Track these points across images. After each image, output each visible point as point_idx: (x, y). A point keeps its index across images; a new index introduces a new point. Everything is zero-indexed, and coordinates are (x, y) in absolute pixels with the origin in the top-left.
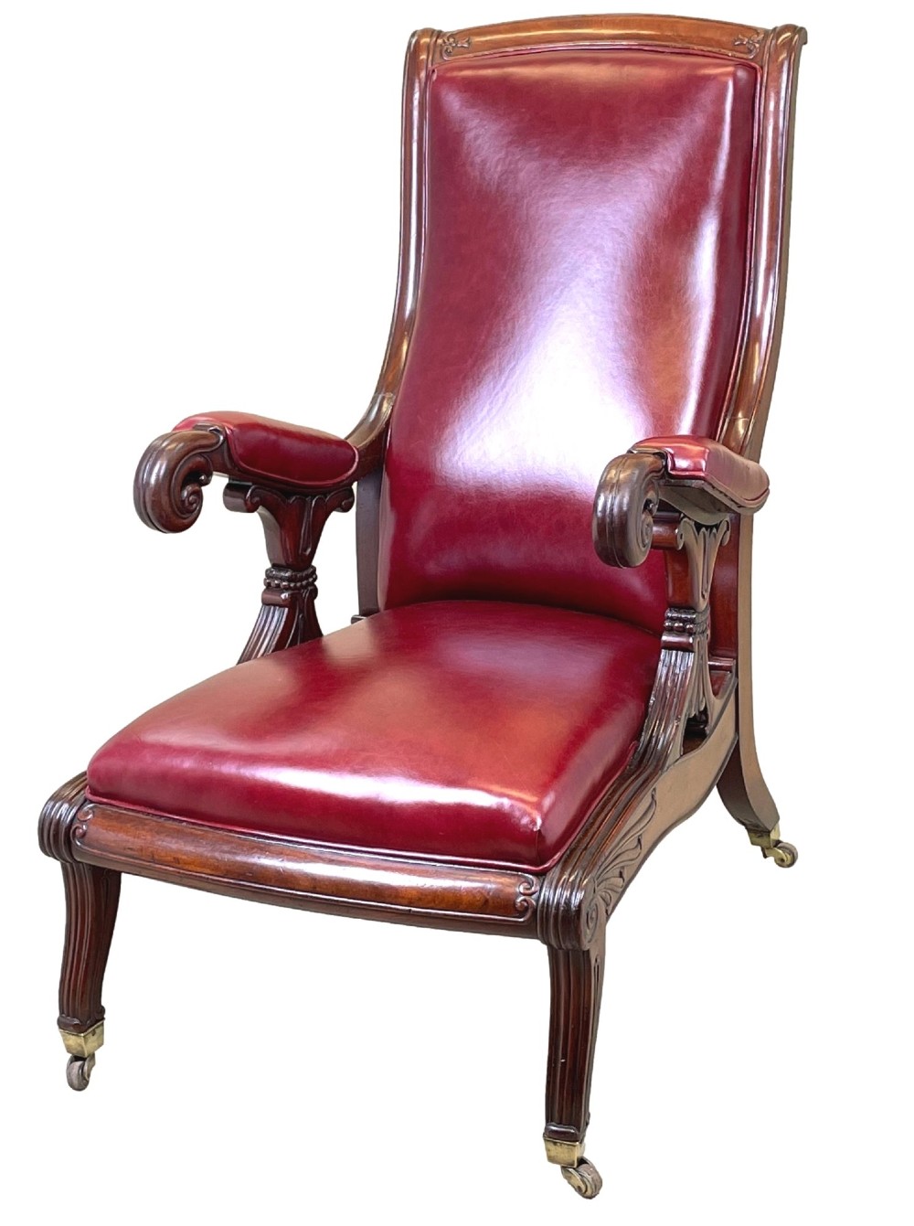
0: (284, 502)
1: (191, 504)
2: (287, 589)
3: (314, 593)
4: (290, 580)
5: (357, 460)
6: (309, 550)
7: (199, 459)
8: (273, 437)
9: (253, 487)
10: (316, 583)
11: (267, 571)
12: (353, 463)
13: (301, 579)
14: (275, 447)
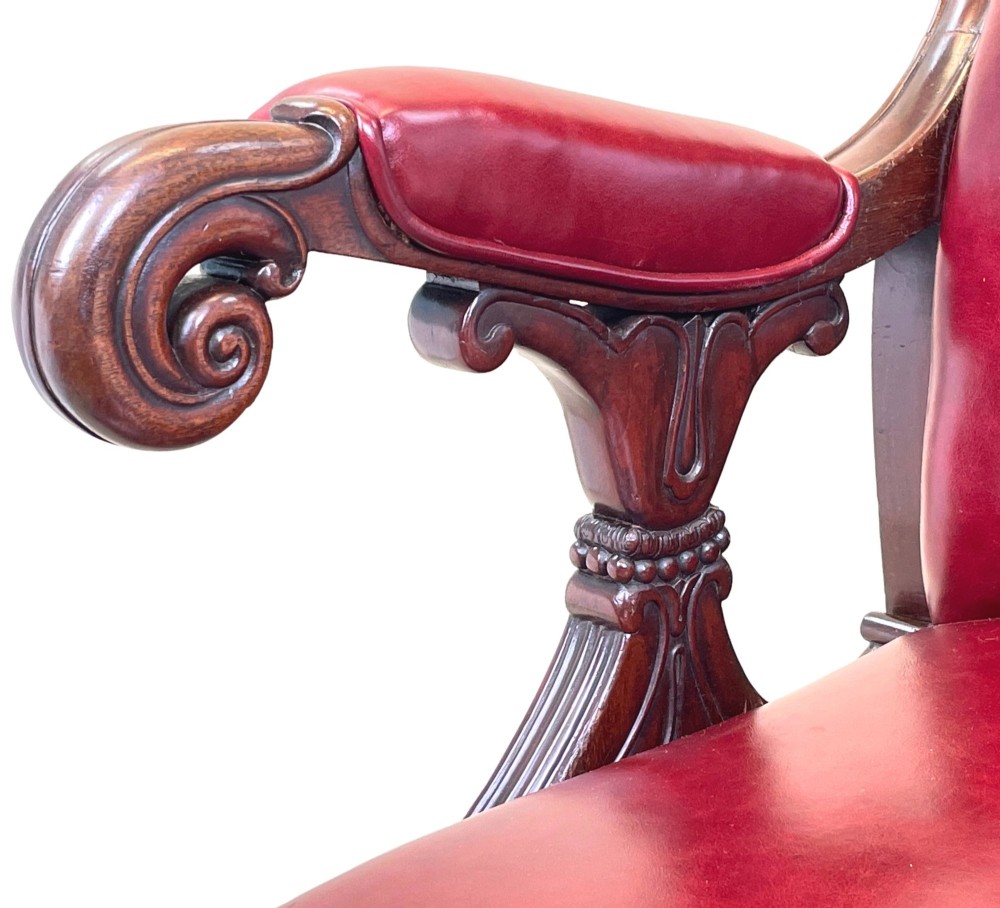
0: (603, 338)
1: (218, 357)
2: (625, 579)
3: (723, 581)
4: (634, 553)
5: (850, 210)
6: (697, 469)
7: (234, 211)
8: (541, 142)
9: (485, 294)
10: (726, 555)
11: (578, 524)
12: (839, 221)
13: (673, 551)
14: (552, 174)
